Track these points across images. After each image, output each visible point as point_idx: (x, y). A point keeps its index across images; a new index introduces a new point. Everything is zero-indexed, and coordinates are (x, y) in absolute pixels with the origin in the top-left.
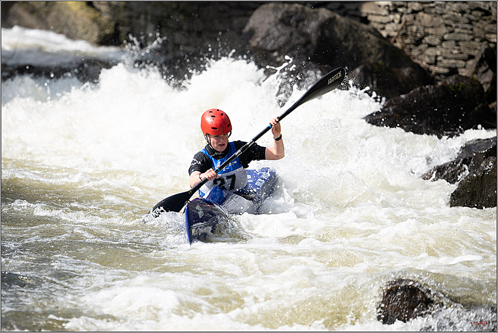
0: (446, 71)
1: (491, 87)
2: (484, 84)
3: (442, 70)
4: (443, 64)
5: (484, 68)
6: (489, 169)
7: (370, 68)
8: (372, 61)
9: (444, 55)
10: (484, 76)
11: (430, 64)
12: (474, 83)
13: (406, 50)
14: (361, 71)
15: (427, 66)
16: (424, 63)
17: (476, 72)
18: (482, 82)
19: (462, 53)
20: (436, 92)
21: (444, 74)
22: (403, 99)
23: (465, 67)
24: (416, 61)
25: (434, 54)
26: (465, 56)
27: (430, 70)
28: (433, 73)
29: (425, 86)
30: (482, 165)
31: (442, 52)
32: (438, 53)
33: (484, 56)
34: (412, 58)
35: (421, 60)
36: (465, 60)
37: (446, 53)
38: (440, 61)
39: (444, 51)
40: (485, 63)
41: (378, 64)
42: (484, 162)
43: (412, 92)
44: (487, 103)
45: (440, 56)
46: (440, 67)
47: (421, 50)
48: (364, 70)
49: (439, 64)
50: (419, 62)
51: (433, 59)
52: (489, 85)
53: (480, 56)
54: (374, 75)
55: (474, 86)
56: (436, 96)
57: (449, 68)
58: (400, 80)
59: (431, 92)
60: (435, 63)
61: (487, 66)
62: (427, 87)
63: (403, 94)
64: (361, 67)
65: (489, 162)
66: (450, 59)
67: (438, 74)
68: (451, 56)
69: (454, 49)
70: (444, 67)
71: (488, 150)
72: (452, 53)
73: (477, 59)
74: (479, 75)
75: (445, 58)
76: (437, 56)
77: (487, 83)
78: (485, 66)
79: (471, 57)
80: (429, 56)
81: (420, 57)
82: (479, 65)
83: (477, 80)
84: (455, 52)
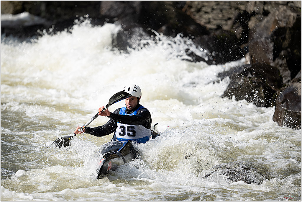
4: (214, 23)
8: (172, 22)
9: (214, 18)
15: (204, 24)
17: (232, 28)
18: (236, 33)
19: (224, 17)
21: (214, 29)
23: (226, 25)
24: (198, 22)
27: (206, 27)
28: (208, 29)
32: (210, 17)
34: (195, 20)
35: (201, 21)
36: (226, 21)
38: (212, 21)
39: (214, 15)
41: (175, 24)
44: (239, 45)
46: (212, 25)
47: (200, 15)
48: (168, 28)
51: (208, 20)
55: (232, 36)
57: (217, 25)
60: (209, 23)
64: (166, 25)
66: (217, 20)
67: (211, 29)
69: (220, 14)
72: (218, 16)
73: (233, 19)
77: (239, 34)
78: (238, 24)
79: (230, 19)
80: (205, 19)
82: (234, 23)
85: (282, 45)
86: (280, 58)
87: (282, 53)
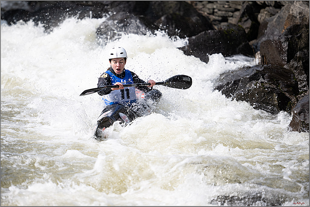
0: (220, 18)
1: (250, 30)
2: (245, 28)
3: (217, 18)
4: (218, 14)
5: (245, 18)
6: (252, 89)
7: (170, 17)
8: (171, 12)
9: (219, 8)
10: (245, 23)
11: (209, 14)
12: (239, 29)
13: (194, 4)
14: (165, 18)
15: (208, 15)
16: (206, 13)
17: (240, 21)
18: (244, 27)
19: (230, 7)
20: (215, 34)
21: (218, 21)
22: (193, 39)
23: (232, 16)
24: (200, 12)
25: (212, 7)
26: (232, 9)
27: (210, 18)
28: (212, 20)
29: (208, 31)
30: (247, 86)
31: (217, 6)
32: (215, 7)
33: (246, 10)
34: (197, 10)
35: (204, 12)
36: (233, 12)
37: (220, 7)
38: (216, 12)
39: (218, 5)
40: (246, 15)
41: (175, 14)
42: (248, 84)
43: (199, 34)
44: (248, 42)
45: (216, 9)
46: (216, 16)
47: (203, 5)
48: (167, 18)
49: (215, 14)
50: (202, 12)
51: (212, 10)
52: (249, 29)
53: (243, 10)
54: (173, 21)
55: (239, 30)
56: (215, 37)
57: (221, 17)
58: (190, 25)
59: (211, 34)
60: (213, 13)
61: (248, 17)
62: (209, 31)
63: (193, 36)
64: (165, 16)
65: (252, 84)
66: (222, 11)
67: (215, 20)
68: (223, 9)
69: (226, 5)
70: (219, 16)
71: (251, 76)
72: (224, 7)
73: (241, 12)
74: (242, 23)
75: (219, 10)
76: (214, 9)
77: (248, 28)
78: (246, 17)
79: (237, 10)
80: (209, 9)
81: (203, 9)
82: (243, 16)
83: (241, 27)
84: (226, 6)
85: (297, 44)
86: (296, 60)
87: (298, 54)
